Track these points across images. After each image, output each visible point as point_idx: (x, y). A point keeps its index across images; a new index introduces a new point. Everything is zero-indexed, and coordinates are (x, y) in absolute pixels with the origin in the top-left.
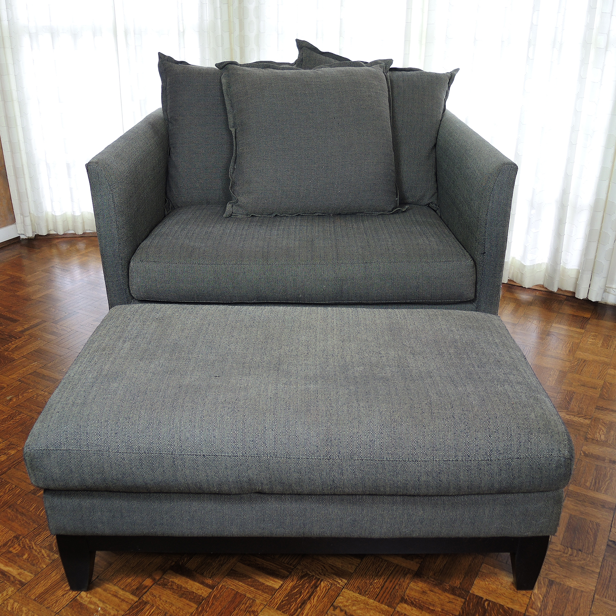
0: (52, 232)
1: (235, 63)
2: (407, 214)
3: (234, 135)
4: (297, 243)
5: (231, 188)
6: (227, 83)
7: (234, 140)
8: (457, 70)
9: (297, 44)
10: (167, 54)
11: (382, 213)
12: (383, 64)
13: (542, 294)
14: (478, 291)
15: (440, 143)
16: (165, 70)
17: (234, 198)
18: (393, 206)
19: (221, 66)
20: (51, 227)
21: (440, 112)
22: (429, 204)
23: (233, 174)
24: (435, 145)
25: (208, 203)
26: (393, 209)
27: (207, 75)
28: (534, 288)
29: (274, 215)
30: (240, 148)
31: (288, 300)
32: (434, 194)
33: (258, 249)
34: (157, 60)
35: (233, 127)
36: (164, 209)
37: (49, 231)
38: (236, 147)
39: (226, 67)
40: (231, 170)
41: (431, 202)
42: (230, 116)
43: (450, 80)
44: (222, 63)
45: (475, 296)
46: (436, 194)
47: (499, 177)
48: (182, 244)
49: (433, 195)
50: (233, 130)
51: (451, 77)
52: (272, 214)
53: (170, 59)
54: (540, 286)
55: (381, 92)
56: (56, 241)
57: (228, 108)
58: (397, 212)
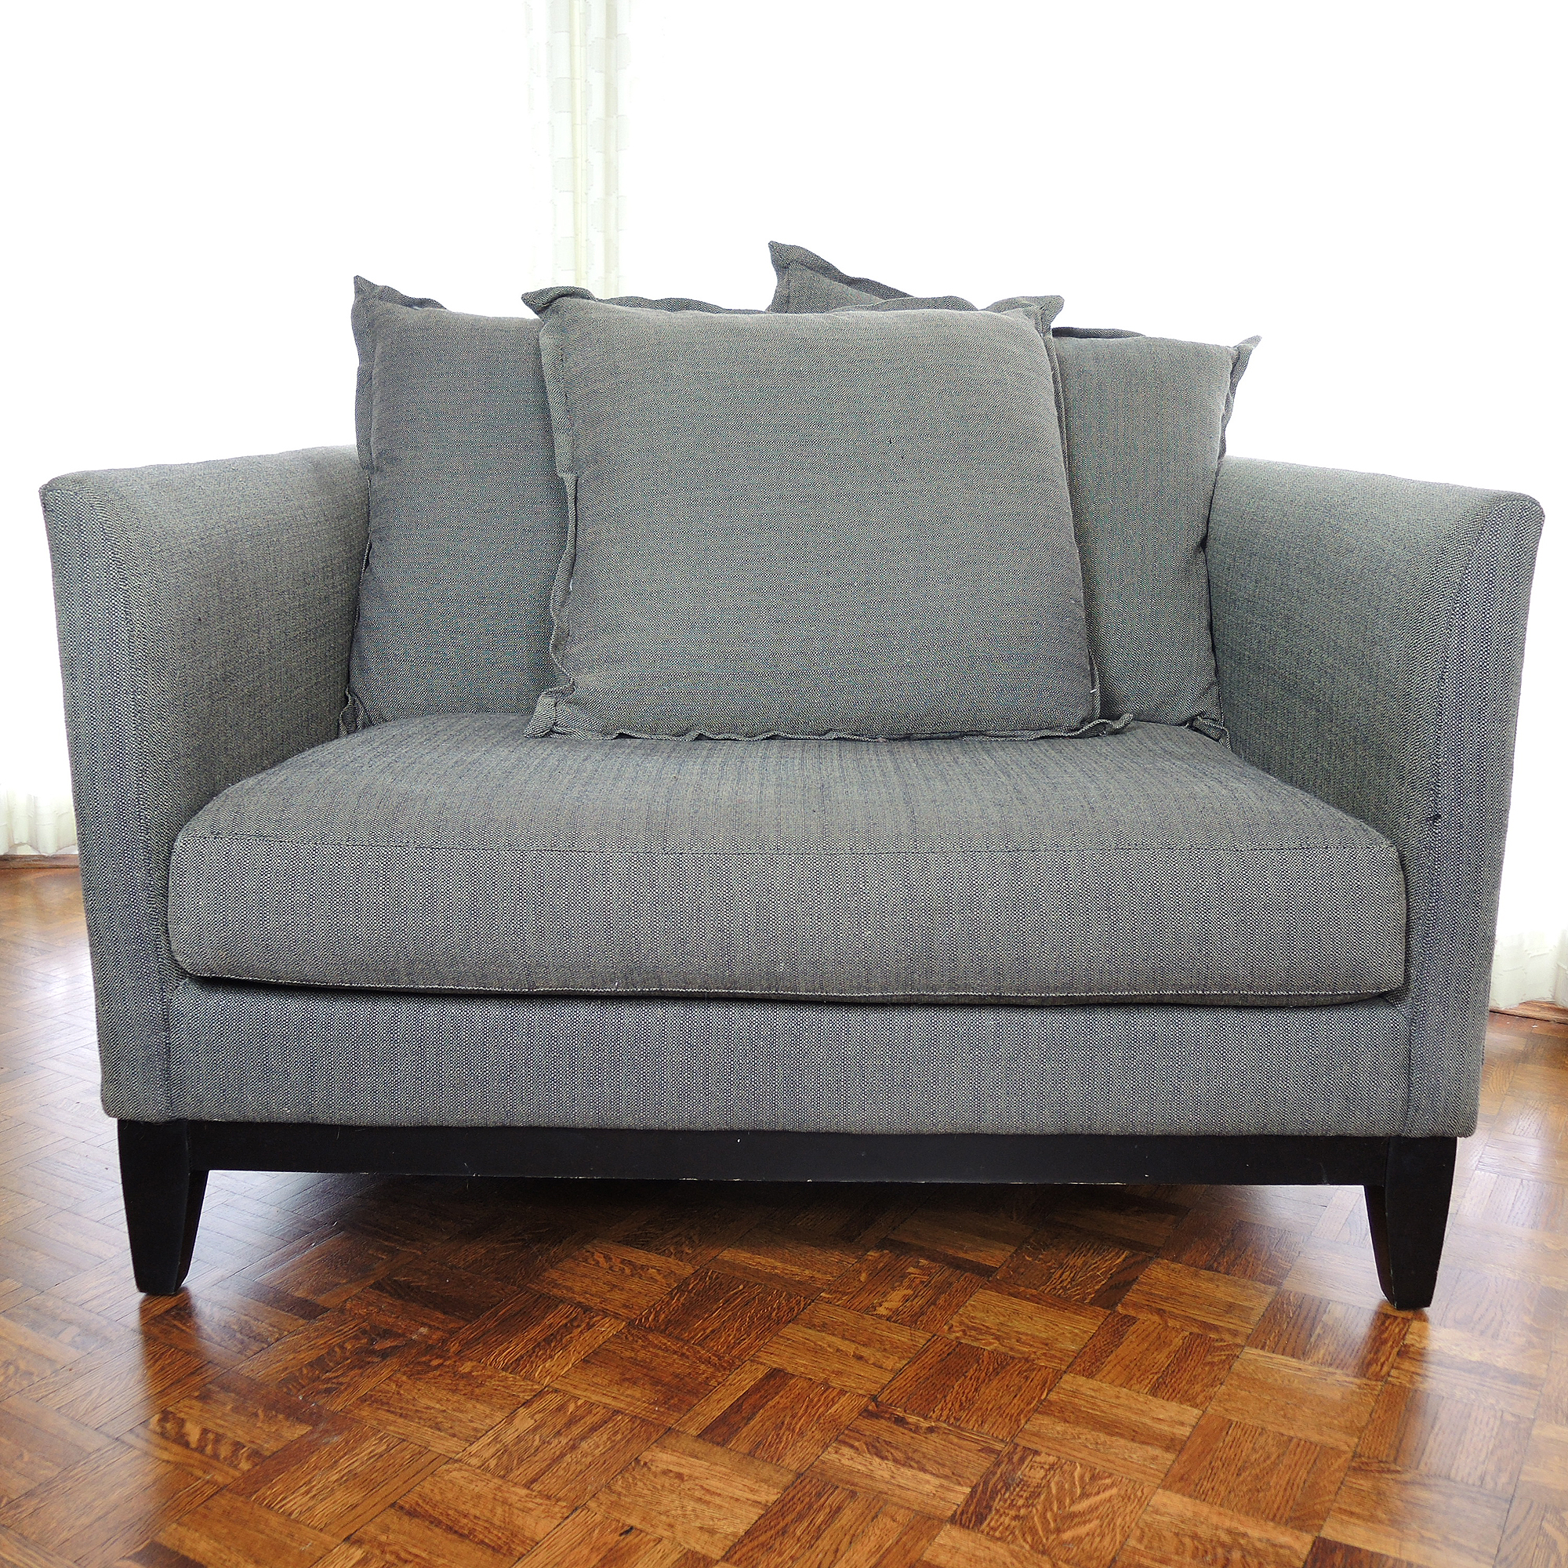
0: (25, 851)
1: (582, 294)
2: (1129, 739)
3: (570, 491)
4: (770, 792)
5: (555, 646)
6: (557, 346)
7: (571, 505)
8: (1256, 340)
9: (772, 255)
10: (379, 280)
11: (1048, 733)
12: (1035, 308)
13: (1554, 1031)
14: (1416, 962)
15: (1218, 531)
16: (371, 325)
17: (562, 677)
18: (1082, 713)
19: (540, 303)
20: (21, 834)
21: (1213, 449)
22: (1193, 719)
23: (562, 606)
24: (1203, 544)
25: (482, 709)
26: (1083, 722)
27: (497, 333)
28: (1520, 1012)
29: (694, 734)
30: (589, 530)
31: (735, 982)
32: (1209, 688)
33: (634, 805)
34: (349, 298)
35: (571, 470)
36: (339, 724)
37: (14, 846)
38: (576, 526)
39: (554, 305)
40: (557, 593)
41: (1201, 714)
42: (561, 440)
43: (1234, 365)
44: (542, 293)
45: (1407, 976)
46: (1215, 689)
47: (1481, 544)
48: (368, 786)
49: (1206, 691)
50: (568, 478)
51: (1239, 361)
52: (688, 731)
53: (389, 294)
54: (1539, 1007)
55: (1033, 375)
56: (30, 878)
57: (557, 414)
58: (1095, 733)
